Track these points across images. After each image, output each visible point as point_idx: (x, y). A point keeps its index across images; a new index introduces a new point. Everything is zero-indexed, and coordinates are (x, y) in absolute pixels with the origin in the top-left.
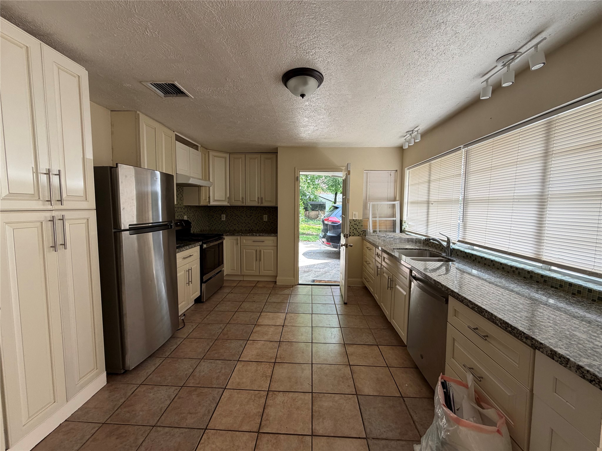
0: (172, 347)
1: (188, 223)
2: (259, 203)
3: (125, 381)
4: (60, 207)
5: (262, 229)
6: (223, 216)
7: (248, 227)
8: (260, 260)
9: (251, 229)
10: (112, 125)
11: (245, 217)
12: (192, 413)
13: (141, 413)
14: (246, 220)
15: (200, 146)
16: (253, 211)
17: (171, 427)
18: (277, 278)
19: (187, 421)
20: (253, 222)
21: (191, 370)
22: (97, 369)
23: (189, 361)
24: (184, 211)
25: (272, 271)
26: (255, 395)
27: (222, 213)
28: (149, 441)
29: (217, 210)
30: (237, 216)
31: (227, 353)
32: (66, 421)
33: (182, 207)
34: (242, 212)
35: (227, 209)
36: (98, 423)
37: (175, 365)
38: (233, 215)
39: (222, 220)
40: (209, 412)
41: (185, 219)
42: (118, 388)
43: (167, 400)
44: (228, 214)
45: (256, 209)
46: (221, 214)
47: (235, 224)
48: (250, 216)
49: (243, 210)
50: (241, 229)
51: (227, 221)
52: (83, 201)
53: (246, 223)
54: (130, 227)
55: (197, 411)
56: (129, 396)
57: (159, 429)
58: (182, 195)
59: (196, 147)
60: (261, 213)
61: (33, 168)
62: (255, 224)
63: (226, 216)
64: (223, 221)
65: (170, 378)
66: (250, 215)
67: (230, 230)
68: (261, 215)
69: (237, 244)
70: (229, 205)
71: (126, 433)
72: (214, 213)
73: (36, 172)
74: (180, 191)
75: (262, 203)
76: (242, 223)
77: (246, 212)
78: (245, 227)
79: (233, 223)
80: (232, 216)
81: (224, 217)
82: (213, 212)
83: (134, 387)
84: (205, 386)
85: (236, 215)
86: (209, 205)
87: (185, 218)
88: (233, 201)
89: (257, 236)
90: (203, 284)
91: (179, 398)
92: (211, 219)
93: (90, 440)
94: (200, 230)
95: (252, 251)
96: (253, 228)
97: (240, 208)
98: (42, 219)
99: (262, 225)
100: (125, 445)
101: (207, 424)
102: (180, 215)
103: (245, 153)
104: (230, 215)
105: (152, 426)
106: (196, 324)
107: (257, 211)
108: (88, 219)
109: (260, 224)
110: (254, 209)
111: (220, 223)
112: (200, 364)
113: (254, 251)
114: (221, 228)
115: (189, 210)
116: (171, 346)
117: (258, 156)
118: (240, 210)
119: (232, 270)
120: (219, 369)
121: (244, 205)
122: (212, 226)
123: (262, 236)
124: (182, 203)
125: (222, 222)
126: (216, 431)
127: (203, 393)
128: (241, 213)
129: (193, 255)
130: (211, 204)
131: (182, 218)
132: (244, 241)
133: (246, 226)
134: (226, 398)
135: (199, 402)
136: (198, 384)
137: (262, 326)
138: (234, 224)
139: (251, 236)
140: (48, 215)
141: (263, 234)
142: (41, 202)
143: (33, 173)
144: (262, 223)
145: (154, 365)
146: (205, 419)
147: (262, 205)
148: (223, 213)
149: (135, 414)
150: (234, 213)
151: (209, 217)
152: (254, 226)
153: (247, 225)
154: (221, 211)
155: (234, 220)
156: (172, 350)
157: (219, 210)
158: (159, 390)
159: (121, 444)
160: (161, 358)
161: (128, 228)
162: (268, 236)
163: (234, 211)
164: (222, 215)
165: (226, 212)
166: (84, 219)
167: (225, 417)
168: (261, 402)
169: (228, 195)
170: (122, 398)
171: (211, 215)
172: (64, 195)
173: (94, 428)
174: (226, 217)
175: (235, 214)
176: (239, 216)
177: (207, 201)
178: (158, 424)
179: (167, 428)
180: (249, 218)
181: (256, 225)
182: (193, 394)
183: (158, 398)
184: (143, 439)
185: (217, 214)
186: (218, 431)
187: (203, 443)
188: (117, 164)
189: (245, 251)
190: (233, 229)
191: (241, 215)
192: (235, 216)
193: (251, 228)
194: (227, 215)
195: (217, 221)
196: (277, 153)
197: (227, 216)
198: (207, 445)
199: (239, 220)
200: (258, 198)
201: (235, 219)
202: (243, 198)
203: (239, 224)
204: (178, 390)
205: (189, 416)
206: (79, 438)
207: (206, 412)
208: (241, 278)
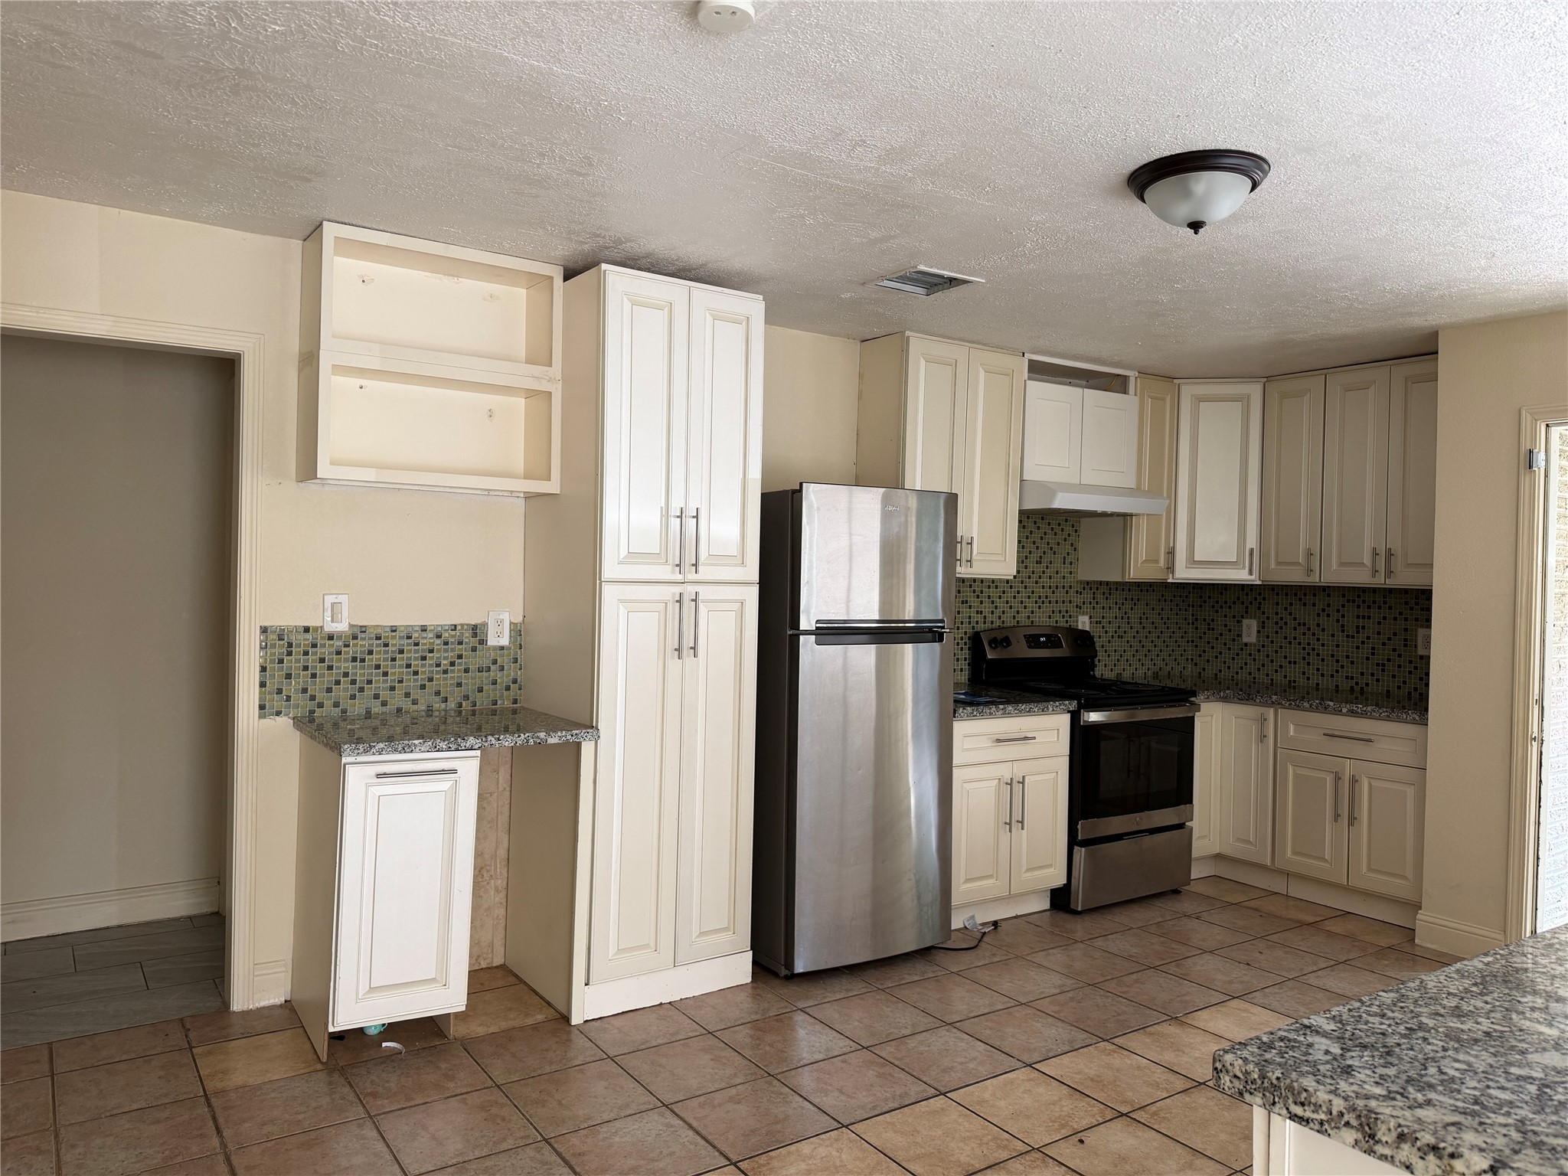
0: (907, 976)
1: (1083, 641)
2: (1375, 572)
3: (781, 992)
4: (691, 576)
5: (1410, 693)
6: (1249, 627)
7: (1347, 677)
8: (1352, 820)
9: (1357, 689)
10: (861, 376)
11: (1333, 635)
12: (844, 1093)
13: (768, 1048)
14: (1338, 646)
15: (1132, 374)
16: (1369, 607)
17: (795, 1092)
18: (1418, 916)
19: (824, 1099)
20: (1368, 659)
21: (907, 1032)
22: (734, 933)
23: (917, 1015)
24: (1079, 600)
25: (1404, 877)
26: (995, 1138)
27: (1247, 612)
28: (750, 1088)
29: (1226, 603)
30: (1302, 629)
31: (1017, 1039)
32: (670, 1003)
33: (1070, 587)
34: (1324, 610)
35: (1264, 599)
36: (704, 1028)
37: (885, 1008)
38: (1286, 624)
39: (1245, 639)
40: (874, 1108)
41: (1080, 628)
42: (761, 997)
43: (820, 1052)
44: (1268, 618)
45: (1385, 603)
46: (1242, 617)
47: (1295, 663)
48: (1358, 632)
49: (1329, 605)
50: (1318, 684)
51: (1263, 646)
52: (735, 565)
53: (1337, 661)
54: (818, 625)
55: (854, 1095)
56: (770, 1017)
57: (775, 1082)
58: (1072, 545)
59: (1114, 383)
60: (1406, 619)
61: (662, 508)
62: (1378, 665)
63: (1258, 623)
64: (1246, 645)
65: (856, 1023)
66: (1358, 627)
67: (1272, 685)
68: (1406, 630)
69: (1263, 737)
70: (1254, 579)
71: (729, 1060)
72: (1217, 612)
73: (666, 514)
74: (1065, 533)
75: (1389, 573)
76: (1323, 660)
77: (1338, 611)
78: (1332, 676)
79: (1285, 657)
80: (1281, 628)
81: (1250, 630)
82: (1213, 607)
83: (786, 1007)
84: (906, 1069)
85: (1299, 624)
86: (1169, 581)
87: (1084, 623)
88: (1273, 566)
89: (1339, 712)
90: (1076, 848)
91: (844, 1061)
92: (1205, 633)
93: (682, 1042)
94: (1150, 673)
95: (1322, 775)
96: (1367, 684)
97: (1314, 595)
98: (668, 597)
99: (1410, 672)
100: (716, 1074)
101: (853, 1121)
102: (1060, 612)
103: (1324, 370)
104: (1277, 623)
105: (769, 1074)
106: (1007, 955)
107: (1390, 608)
108: (742, 603)
109: (1399, 666)
110: (1374, 602)
111: (1238, 654)
112: (935, 1030)
113: (1329, 779)
114: (1237, 673)
115: (1099, 596)
116: (909, 974)
117: (1379, 373)
118: (1314, 605)
119: (1239, 840)
120: (966, 1057)
121: (1314, 579)
122: (1208, 661)
123: (1364, 715)
124: (1071, 573)
125: (1242, 649)
126: (859, 1138)
127: (893, 1077)
128: (1319, 615)
129: (1034, 738)
130: (1177, 575)
131: (1067, 622)
132: (1292, 727)
133: (1337, 671)
134: (927, 1109)
135: (872, 1085)
136: (897, 1059)
137: (1192, 1031)
138: (1290, 662)
139: (1316, 710)
140: (676, 590)
141: (1369, 708)
142: (669, 568)
143: (662, 515)
144: (1411, 662)
145: (847, 990)
146: (857, 1112)
147: (1393, 582)
148: (1246, 614)
149: (759, 1044)
150: (1290, 614)
151: (1197, 628)
152: (1373, 675)
153: (1342, 667)
154: (1243, 603)
155: (1290, 643)
156: (904, 982)
157: (1234, 603)
158: (820, 1032)
159: (713, 1069)
160: (868, 985)
161: (814, 629)
162: (1388, 719)
163: (1291, 604)
164: (1245, 622)
165: (1259, 608)
166: (735, 601)
167: (895, 1132)
168: (996, 1155)
169: (1252, 542)
170: (757, 1013)
171: (1205, 620)
172: (703, 555)
173: (695, 1031)
174: (1259, 632)
175: (1295, 619)
176: (1309, 629)
177: (1162, 563)
178: (779, 1077)
179: (787, 1089)
180: (1353, 637)
181: (1383, 670)
182: (873, 1068)
183: (809, 1042)
184: (743, 1081)
185: (1226, 616)
186: (863, 1141)
187: (822, 1139)
188: (801, 484)
189: (1294, 771)
190: (1285, 682)
191: (1318, 625)
192: (1295, 629)
193: (1357, 684)
194: (1264, 622)
195: (1225, 644)
196: (1437, 353)
197: (1263, 627)
198: (827, 1146)
199: (1309, 644)
200: (1375, 553)
201: (1295, 638)
202: (1310, 554)
203: (1309, 664)
204: (853, 1049)
205: (836, 1094)
206: (671, 1032)
207: (870, 1106)
208: (1278, 885)
